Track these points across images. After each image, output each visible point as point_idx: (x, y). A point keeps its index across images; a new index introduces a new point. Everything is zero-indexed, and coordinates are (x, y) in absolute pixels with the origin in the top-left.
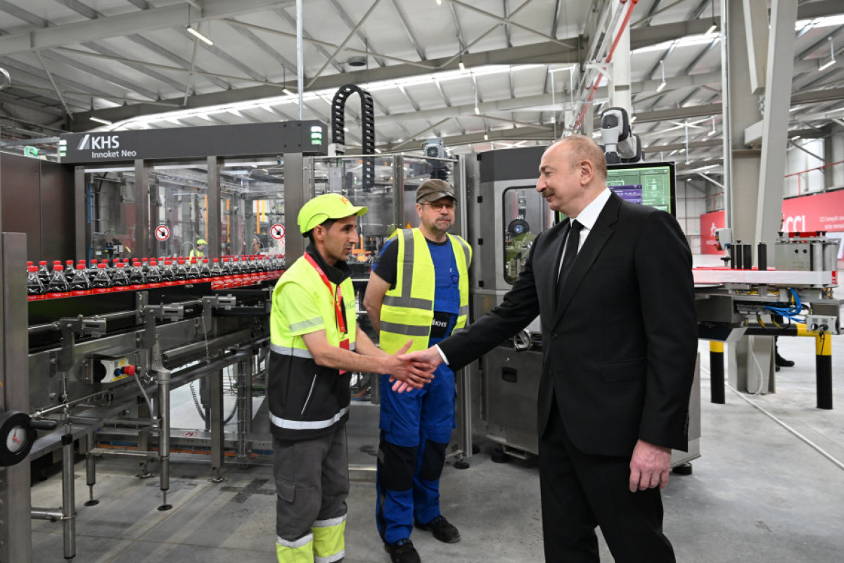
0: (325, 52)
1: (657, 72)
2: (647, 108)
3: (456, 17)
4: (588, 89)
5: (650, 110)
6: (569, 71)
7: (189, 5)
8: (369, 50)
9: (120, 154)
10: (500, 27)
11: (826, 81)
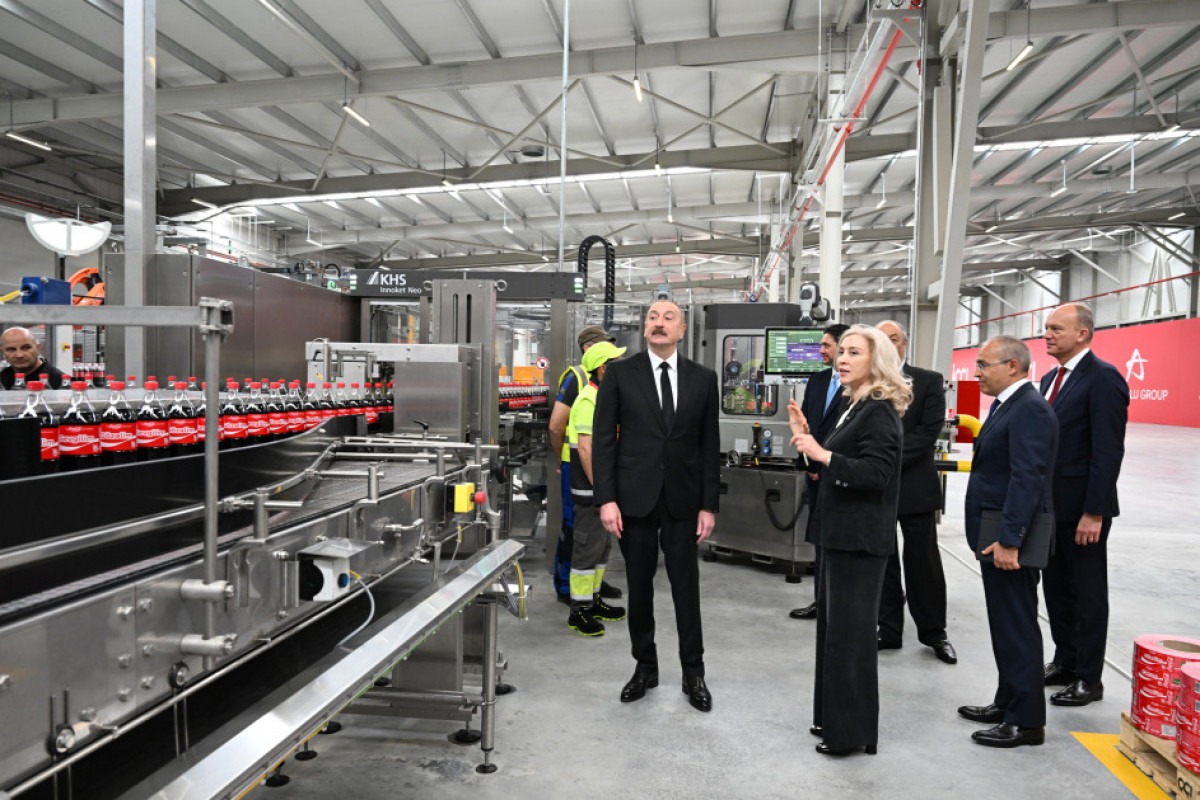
0: (496, 138)
1: (878, 185)
2: (866, 224)
3: (654, 110)
4: (798, 209)
5: (870, 228)
6: (778, 179)
7: (346, 78)
8: (550, 141)
9: (407, 290)
10: (703, 127)
11: (1063, 207)
